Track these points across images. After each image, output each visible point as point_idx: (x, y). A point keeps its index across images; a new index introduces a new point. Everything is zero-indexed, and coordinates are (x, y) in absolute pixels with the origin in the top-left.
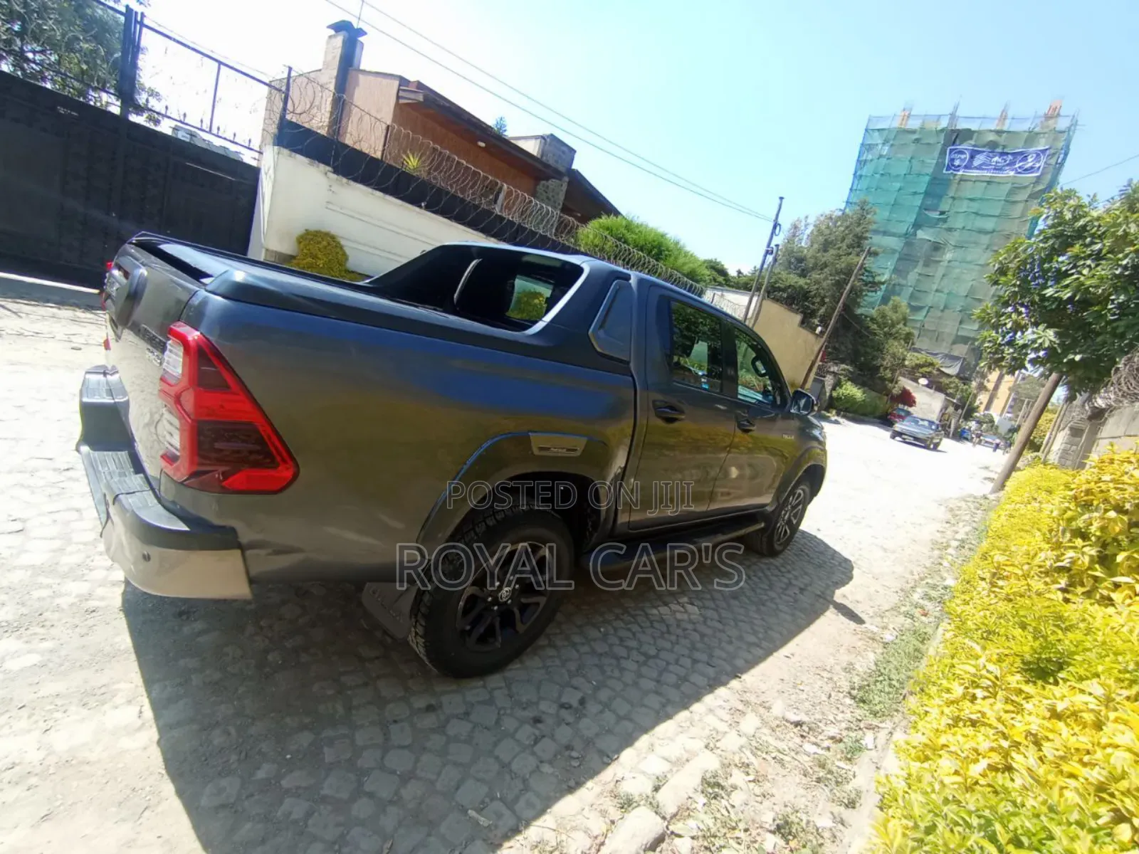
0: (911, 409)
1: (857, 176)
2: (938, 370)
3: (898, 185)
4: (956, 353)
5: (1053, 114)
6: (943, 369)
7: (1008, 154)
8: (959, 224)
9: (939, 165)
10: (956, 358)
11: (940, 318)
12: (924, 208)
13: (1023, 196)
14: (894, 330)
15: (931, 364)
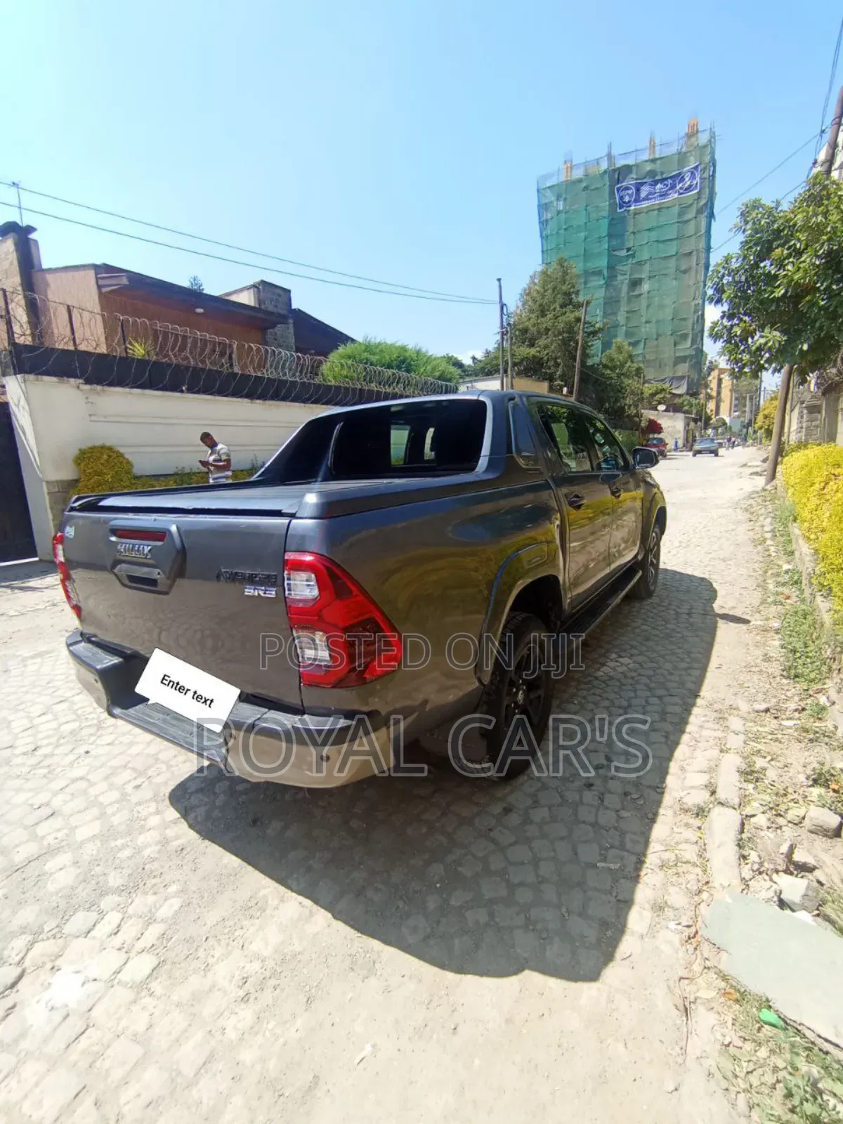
0: (660, 436)
1: (544, 238)
2: (670, 393)
3: (582, 235)
4: (680, 374)
5: (693, 133)
6: (674, 391)
7: (666, 179)
8: (646, 256)
9: (613, 206)
10: (682, 378)
11: (657, 346)
12: (611, 250)
13: (691, 214)
14: (625, 370)
15: (663, 390)
